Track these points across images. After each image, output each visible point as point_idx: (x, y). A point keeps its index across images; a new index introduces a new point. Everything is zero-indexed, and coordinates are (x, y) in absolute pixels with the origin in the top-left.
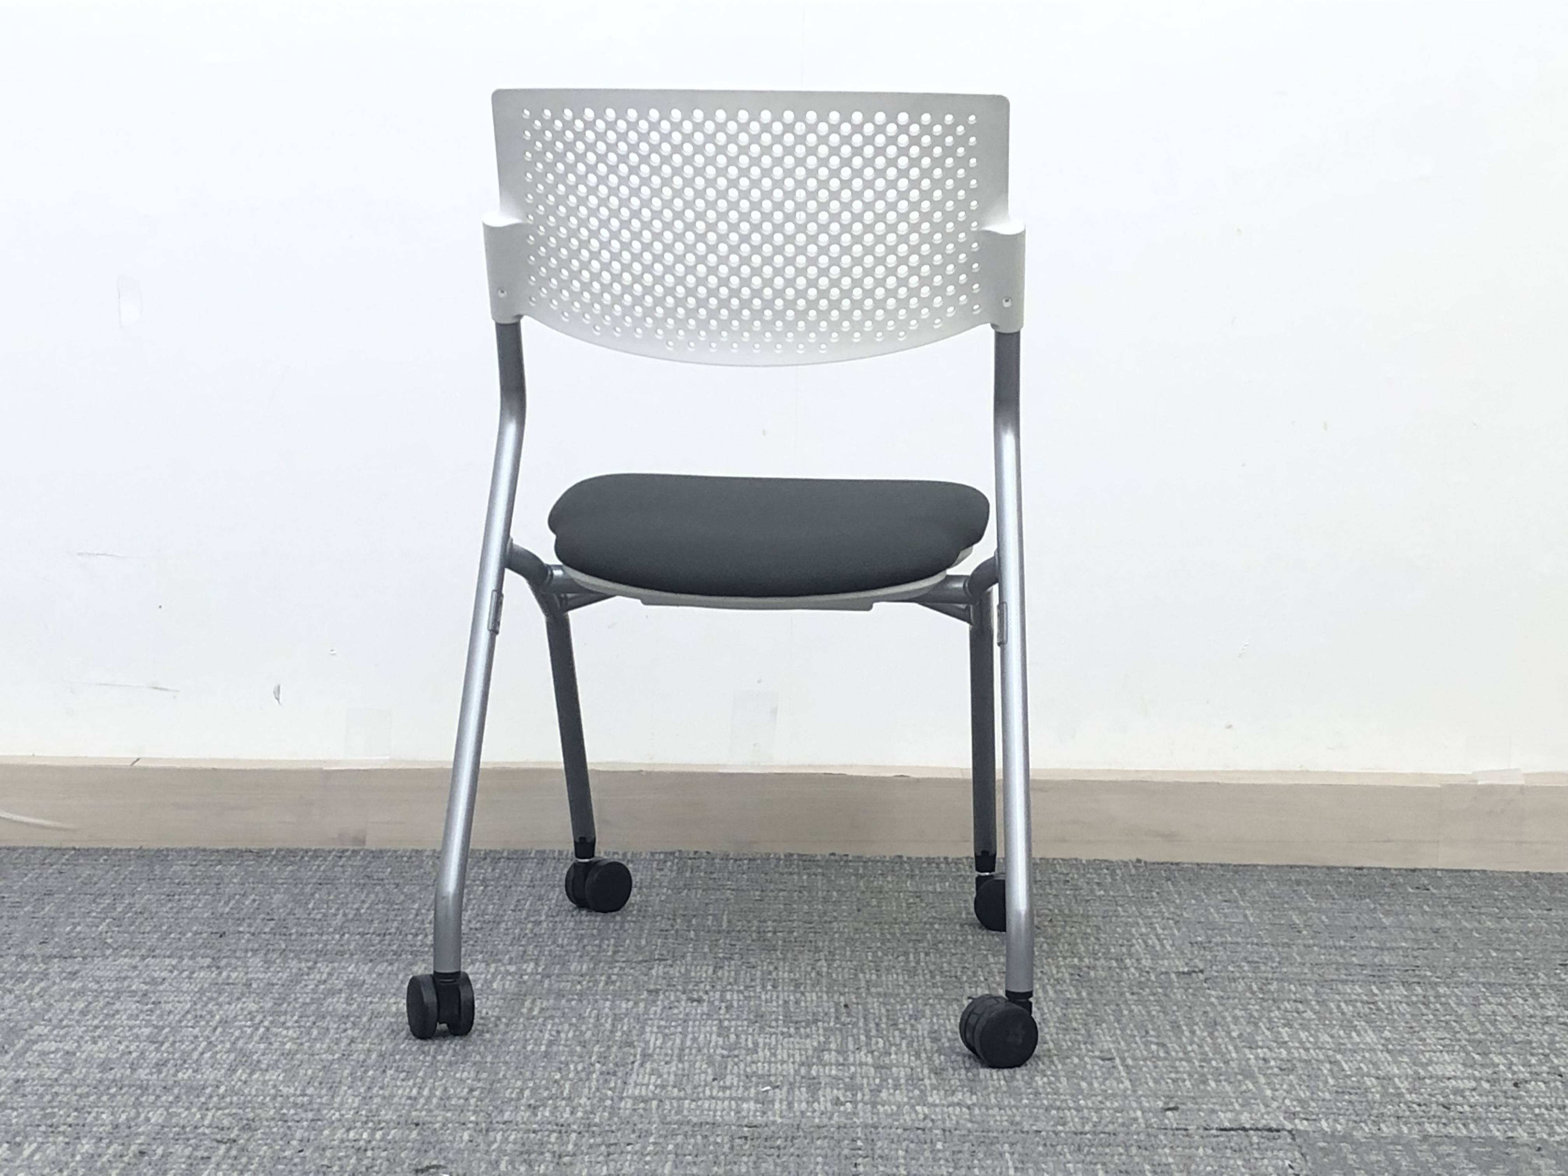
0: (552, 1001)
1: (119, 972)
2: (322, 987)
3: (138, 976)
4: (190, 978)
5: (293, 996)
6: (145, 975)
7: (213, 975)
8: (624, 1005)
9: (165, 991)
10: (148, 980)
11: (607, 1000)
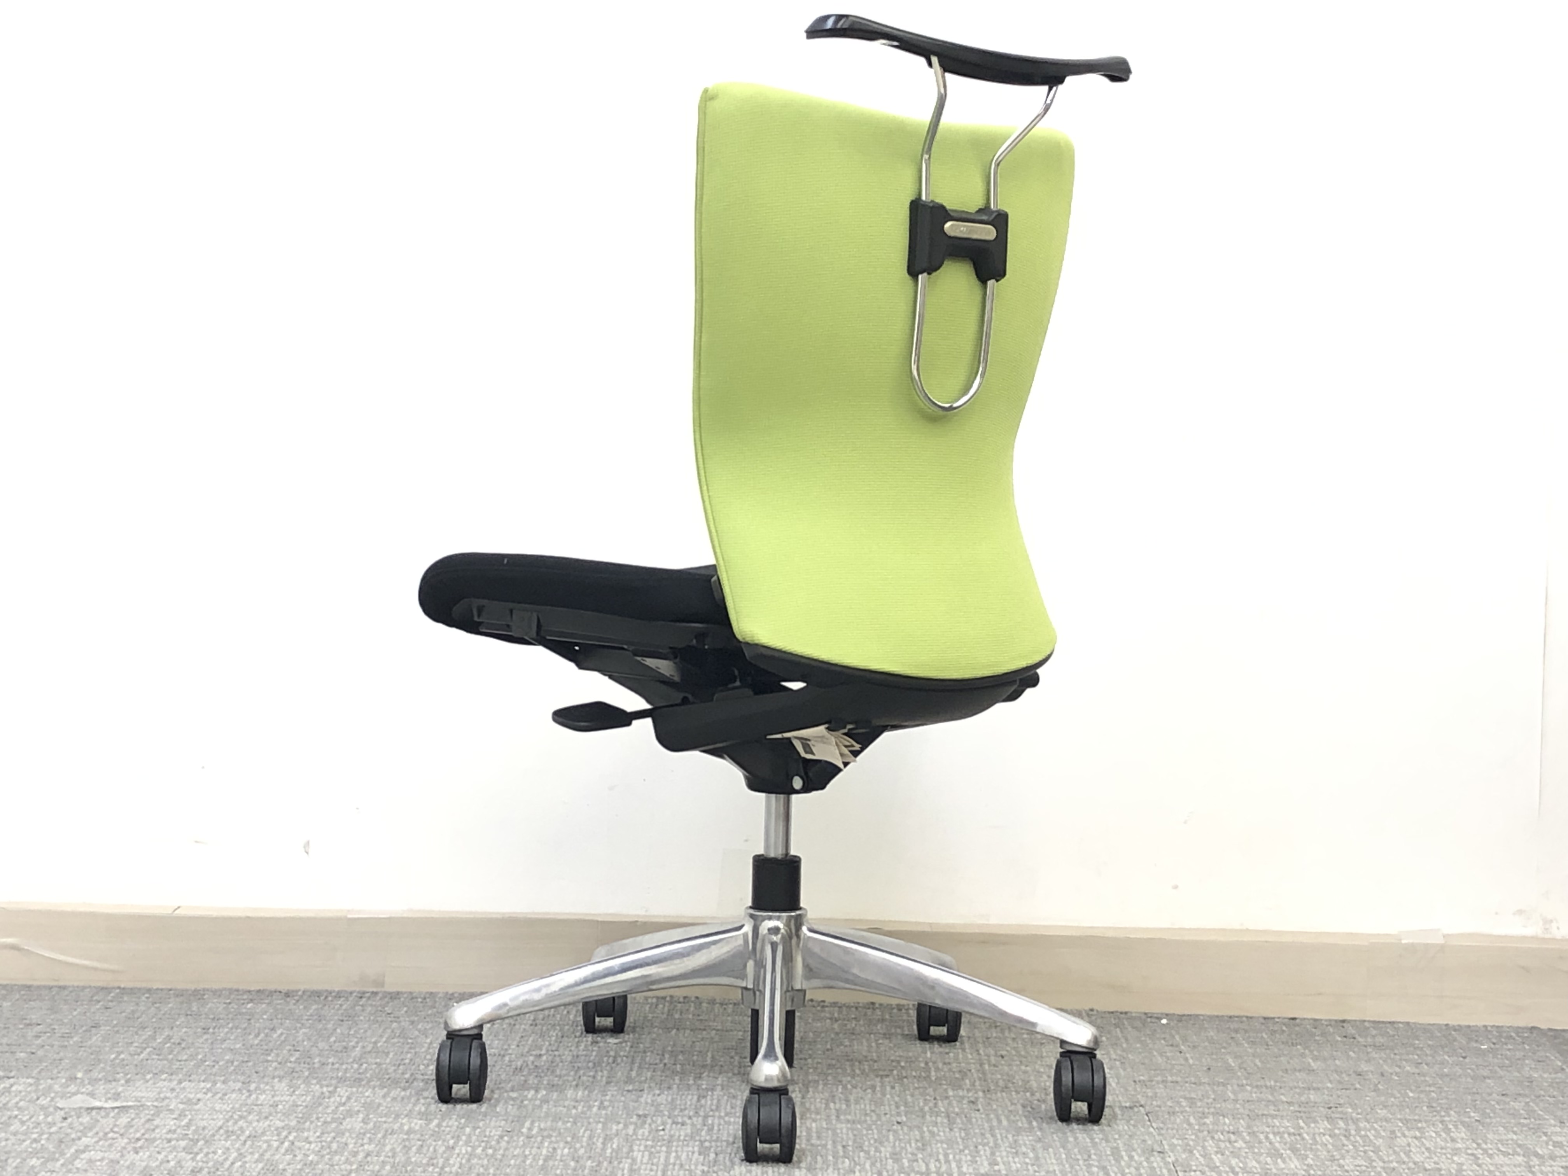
0: (549, 1123)
1: (159, 1093)
2: (342, 1108)
3: (176, 1097)
4: (220, 1098)
5: (315, 1116)
6: (182, 1097)
7: (244, 1097)
8: (615, 1127)
9: (199, 1110)
10: (185, 1100)
11: (600, 1122)
